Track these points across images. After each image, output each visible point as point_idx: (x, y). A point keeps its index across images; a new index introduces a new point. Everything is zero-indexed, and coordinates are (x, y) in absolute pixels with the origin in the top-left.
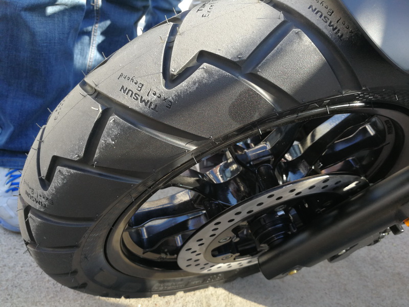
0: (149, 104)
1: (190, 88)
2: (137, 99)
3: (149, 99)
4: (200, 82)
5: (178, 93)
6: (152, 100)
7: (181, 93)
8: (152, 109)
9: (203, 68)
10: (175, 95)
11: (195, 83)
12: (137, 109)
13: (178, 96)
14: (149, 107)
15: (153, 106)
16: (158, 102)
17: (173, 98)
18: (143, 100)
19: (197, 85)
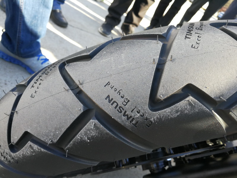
0: (131, 119)
1: (172, 114)
2: (121, 112)
3: (133, 115)
4: (182, 111)
5: (160, 116)
6: (135, 117)
7: (163, 117)
8: (133, 124)
9: (188, 101)
10: (157, 118)
11: (178, 112)
12: (119, 120)
13: (160, 119)
14: (131, 122)
15: (134, 122)
16: (140, 120)
17: (154, 120)
18: (126, 114)
19: (179, 113)
